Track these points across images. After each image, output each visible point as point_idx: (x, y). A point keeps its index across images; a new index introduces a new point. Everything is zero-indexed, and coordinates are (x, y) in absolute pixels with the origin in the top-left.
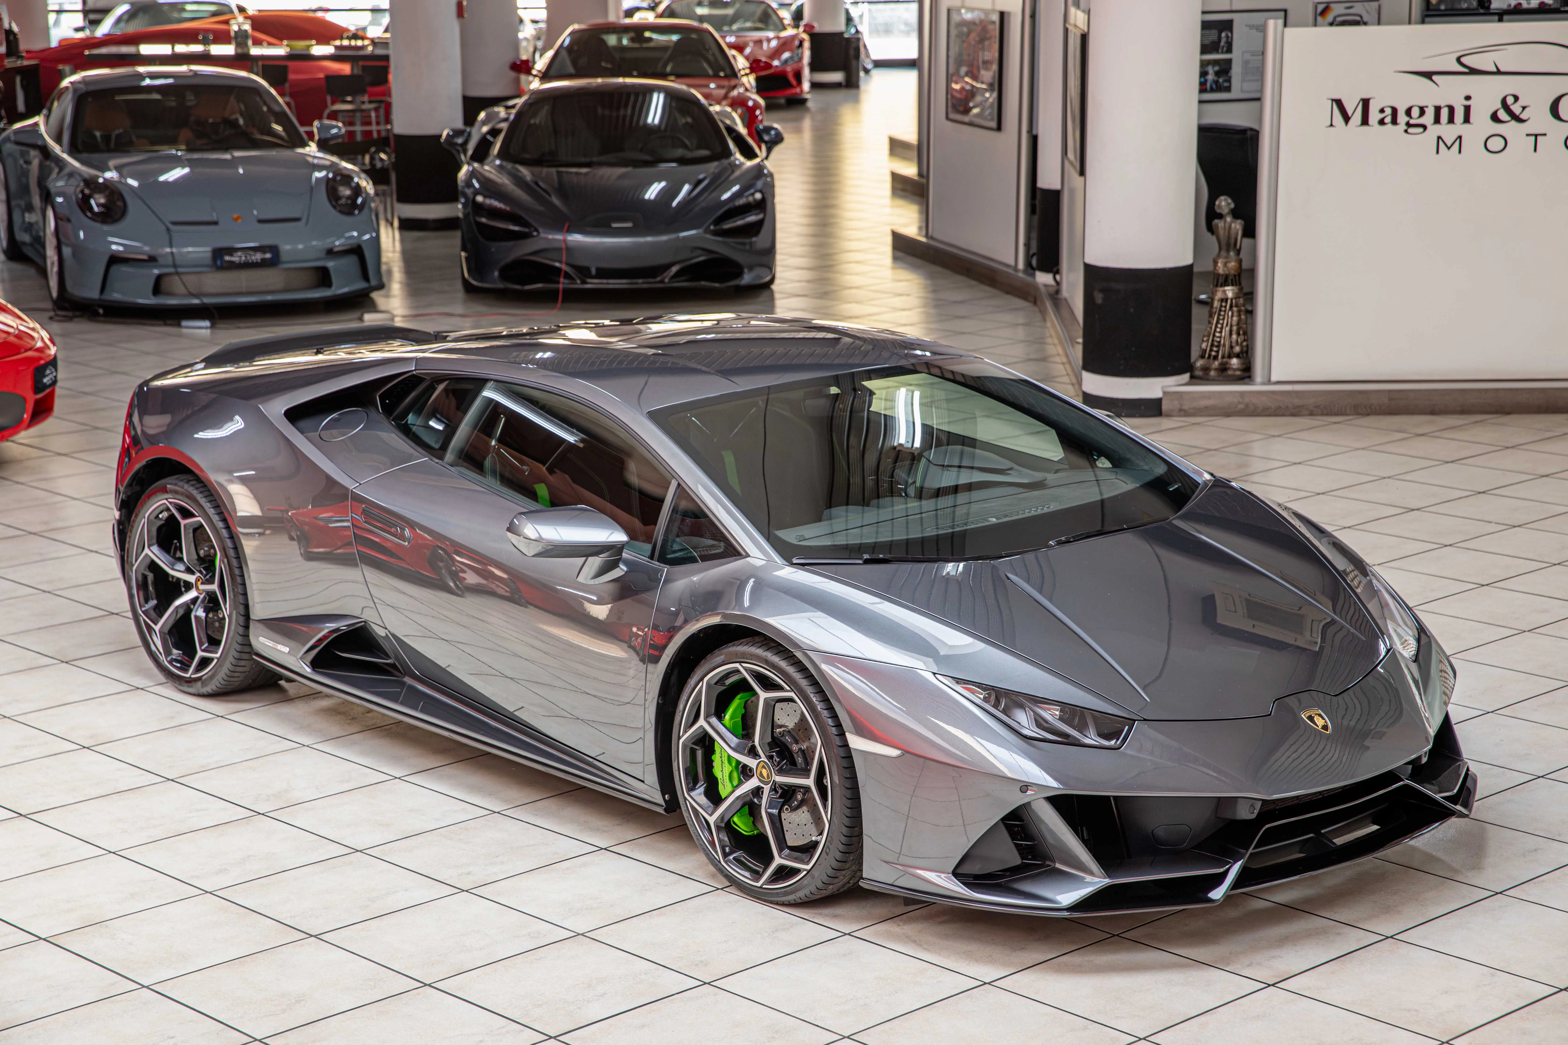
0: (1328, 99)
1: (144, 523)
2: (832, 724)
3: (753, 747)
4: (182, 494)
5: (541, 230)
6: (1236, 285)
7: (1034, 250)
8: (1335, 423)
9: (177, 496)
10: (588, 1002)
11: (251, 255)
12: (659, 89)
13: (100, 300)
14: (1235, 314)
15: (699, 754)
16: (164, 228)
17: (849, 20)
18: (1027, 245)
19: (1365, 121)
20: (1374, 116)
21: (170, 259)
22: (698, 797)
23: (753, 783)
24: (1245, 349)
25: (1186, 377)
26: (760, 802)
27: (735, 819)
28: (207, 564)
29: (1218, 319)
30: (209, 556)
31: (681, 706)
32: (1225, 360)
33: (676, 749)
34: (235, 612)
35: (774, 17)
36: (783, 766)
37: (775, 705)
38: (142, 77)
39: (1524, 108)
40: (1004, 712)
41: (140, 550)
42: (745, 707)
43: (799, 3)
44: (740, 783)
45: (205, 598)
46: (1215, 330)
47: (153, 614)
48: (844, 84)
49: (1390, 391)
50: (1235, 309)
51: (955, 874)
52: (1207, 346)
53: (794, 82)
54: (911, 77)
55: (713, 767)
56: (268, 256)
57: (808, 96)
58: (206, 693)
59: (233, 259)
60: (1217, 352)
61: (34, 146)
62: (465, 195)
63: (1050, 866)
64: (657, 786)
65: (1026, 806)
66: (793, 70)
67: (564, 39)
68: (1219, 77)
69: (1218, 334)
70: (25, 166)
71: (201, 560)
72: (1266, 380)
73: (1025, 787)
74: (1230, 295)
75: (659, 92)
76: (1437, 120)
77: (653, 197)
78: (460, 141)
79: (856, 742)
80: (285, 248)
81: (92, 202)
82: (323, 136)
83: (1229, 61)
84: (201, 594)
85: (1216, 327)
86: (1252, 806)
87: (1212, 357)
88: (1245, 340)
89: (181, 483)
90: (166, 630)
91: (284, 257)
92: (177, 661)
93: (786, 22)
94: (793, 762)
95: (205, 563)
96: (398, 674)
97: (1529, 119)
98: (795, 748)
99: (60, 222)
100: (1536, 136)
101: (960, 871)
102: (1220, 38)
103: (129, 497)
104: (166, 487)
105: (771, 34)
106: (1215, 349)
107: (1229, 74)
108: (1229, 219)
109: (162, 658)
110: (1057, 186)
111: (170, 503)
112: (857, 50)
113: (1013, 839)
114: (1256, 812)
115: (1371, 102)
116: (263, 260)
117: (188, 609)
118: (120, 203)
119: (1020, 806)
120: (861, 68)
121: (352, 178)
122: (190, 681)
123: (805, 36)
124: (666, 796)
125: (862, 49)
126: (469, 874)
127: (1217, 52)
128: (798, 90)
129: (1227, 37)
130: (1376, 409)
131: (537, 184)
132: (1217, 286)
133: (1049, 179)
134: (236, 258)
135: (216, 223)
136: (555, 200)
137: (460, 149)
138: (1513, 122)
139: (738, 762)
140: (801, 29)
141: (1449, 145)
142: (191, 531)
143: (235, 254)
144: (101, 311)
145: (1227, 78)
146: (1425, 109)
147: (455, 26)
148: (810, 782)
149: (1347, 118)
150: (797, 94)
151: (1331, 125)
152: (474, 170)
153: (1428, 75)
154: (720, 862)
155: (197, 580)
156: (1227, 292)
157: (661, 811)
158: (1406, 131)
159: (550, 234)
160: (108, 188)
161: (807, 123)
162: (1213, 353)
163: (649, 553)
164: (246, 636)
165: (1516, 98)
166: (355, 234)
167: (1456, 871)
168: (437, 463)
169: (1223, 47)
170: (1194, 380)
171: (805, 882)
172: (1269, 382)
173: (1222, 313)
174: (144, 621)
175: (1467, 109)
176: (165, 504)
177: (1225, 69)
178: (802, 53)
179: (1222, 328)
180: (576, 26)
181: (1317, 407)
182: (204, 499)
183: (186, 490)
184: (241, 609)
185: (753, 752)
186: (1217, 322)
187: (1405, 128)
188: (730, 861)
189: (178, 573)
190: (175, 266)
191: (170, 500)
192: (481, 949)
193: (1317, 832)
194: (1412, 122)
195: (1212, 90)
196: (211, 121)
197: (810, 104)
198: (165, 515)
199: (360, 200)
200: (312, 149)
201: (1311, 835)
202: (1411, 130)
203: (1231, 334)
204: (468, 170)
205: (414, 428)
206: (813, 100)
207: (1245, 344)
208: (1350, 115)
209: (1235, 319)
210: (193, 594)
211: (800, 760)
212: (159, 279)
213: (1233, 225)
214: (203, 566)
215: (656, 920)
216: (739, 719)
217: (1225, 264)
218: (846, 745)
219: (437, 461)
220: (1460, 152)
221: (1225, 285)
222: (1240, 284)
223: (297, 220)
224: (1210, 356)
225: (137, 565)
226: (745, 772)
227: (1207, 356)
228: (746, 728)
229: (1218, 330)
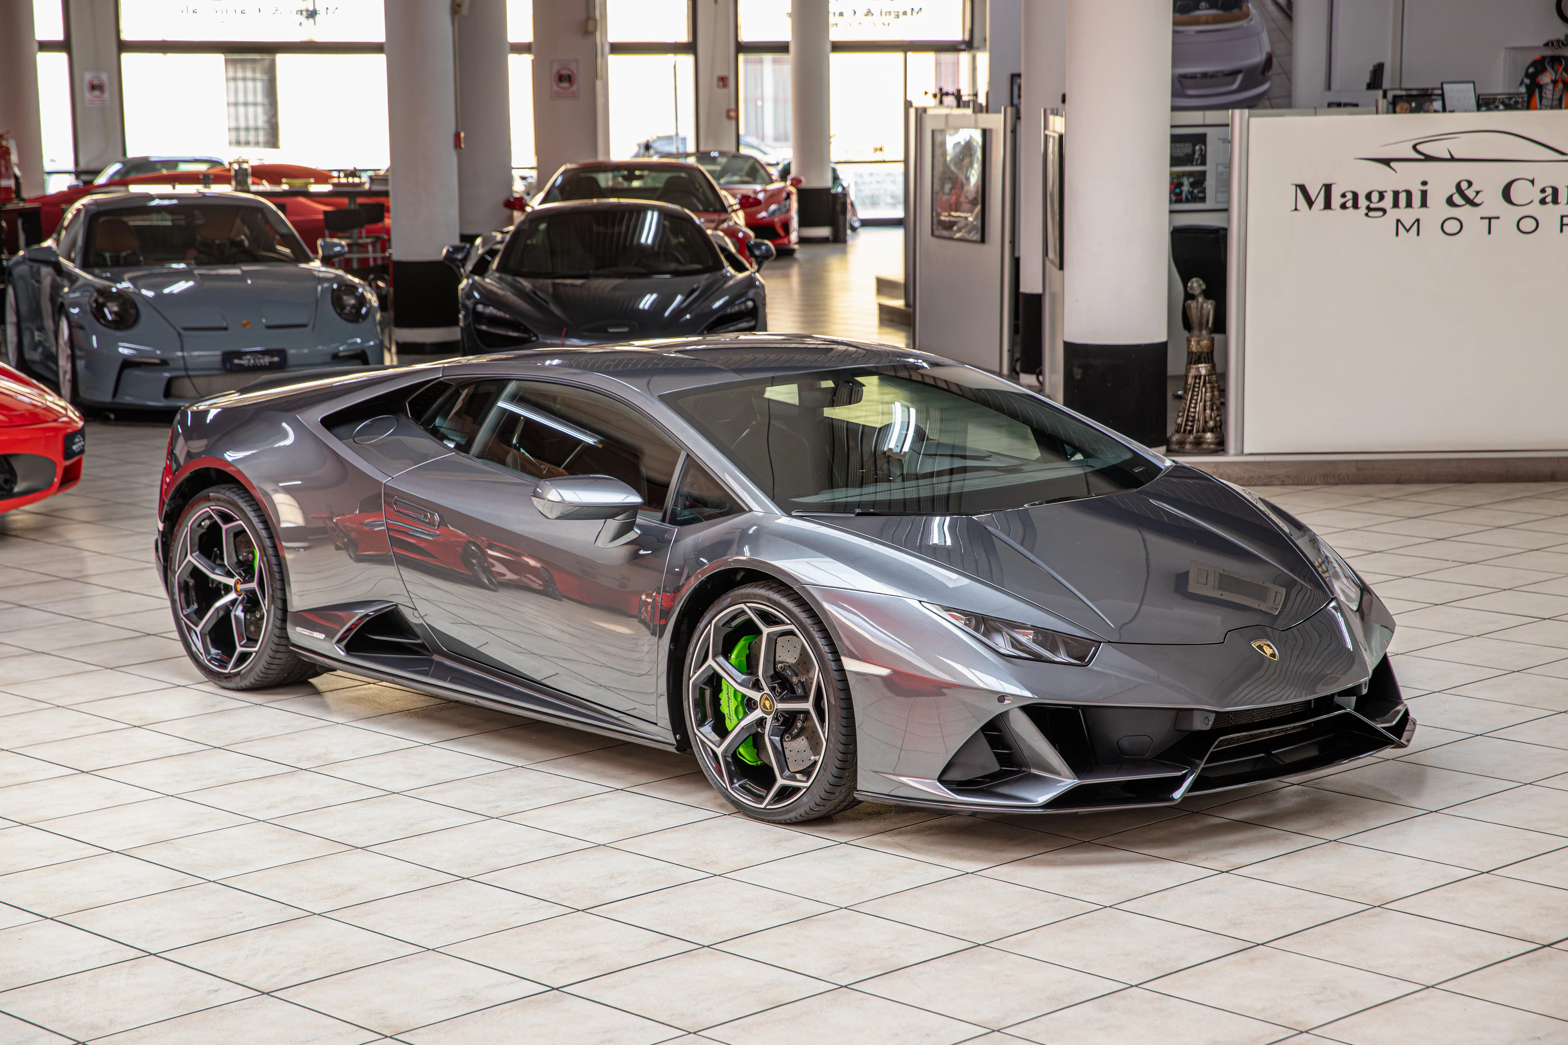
0: (1292, 184)
1: (187, 532)
2: (828, 651)
3: (758, 681)
4: (224, 501)
5: (540, 336)
6: (1209, 363)
7: (1017, 355)
8: (1305, 491)
9: (219, 503)
10: (611, 887)
11: (259, 358)
12: (653, 208)
13: (112, 403)
14: (1209, 390)
15: (708, 693)
16: (175, 333)
17: (836, 179)
18: (1011, 351)
19: (1328, 205)
20: (1336, 201)
21: (182, 362)
22: (706, 733)
23: (757, 714)
24: (1219, 424)
25: (1163, 449)
26: (763, 731)
27: (741, 750)
28: (246, 569)
29: (1192, 395)
30: (248, 560)
31: (691, 650)
32: (1199, 434)
33: (686, 688)
34: (273, 606)
35: (762, 172)
36: (784, 696)
37: (777, 639)
38: (152, 198)
39: (1478, 193)
40: (983, 635)
41: (183, 557)
42: (749, 648)
43: (786, 162)
44: (746, 715)
45: (244, 598)
46: (1190, 406)
47: (194, 617)
48: (831, 238)
49: (1357, 461)
50: (1208, 385)
51: (940, 780)
52: (1182, 421)
53: (782, 233)
54: (897, 236)
55: (720, 705)
56: (276, 359)
57: (796, 247)
58: (244, 686)
59: (242, 362)
60: (1192, 426)
61: (47, 263)
62: (465, 307)
63: (1026, 772)
64: (669, 727)
65: (1004, 716)
66: (780, 220)
67: (556, 178)
68: (1194, 188)
69: (1192, 410)
70: (36, 285)
71: (240, 563)
72: (1239, 452)
73: (1002, 697)
74: (1203, 372)
75: (653, 210)
76: (1396, 205)
77: (647, 307)
78: (460, 256)
79: (850, 665)
80: (292, 352)
81: (106, 311)
82: (327, 253)
83: (1204, 173)
84: (240, 596)
85: (1191, 402)
86: (1207, 718)
87: (1187, 432)
88: (1218, 416)
89: (223, 491)
90: (207, 631)
91: (291, 361)
92: (216, 659)
93: (774, 178)
94: (793, 691)
95: (244, 566)
96: (426, 653)
97: (1483, 202)
98: (795, 680)
99: (75, 331)
100: (1490, 219)
101: (945, 778)
102: (1194, 152)
103: (172, 510)
104: (209, 496)
105: (758, 187)
106: (1190, 423)
107: (1204, 185)
108: (1200, 299)
109: (204, 658)
110: (1038, 290)
111: (212, 510)
112: (844, 205)
113: (992, 748)
114: (1211, 723)
115: (1333, 187)
116: (271, 363)
117: (227, 609)
118: (133, 311)
119: (997, 716)
120: (848, 225)
121: (357, 289)
122: (228, 677)
123: (793, 190)
124: (678, 736)
125: (849, 207)
126: (497, 807)
127: (1192, 165)
128: (786, 241)
129: (1201, 150)
130: (1344, 478)
131: (535, 293)
132: (1191, 364)
133: (1030, 284)
134: (244, 362)
135: (226, 329)
136: (553, 308)
137: (460, 264)
138: (1468, 206)
139: (744, 696)
140: (789, 182)
141: (1408, 228)
142: (232, 535)
143: (244, 357)
144: (112, 416)
145: (1201, 189)
146: (1385, 194)
147: (451, 158)
148: (809, 706)
149: (1310, 203)
150: (785, 244)
151: (1296, 209)
152: (474, 282)
153: (1387, 162)
154: (727, 789)
155: (236, 583)
156: (1201, 369)
157: (672, 749)
158: (1367, 215)
159: (549, 339)
160: (121, 296)
161: (795, 273)
162: (1189, 428)
163: (661, 518)
164: (284, 629)
165: (1470, 184)
166: (359, 340)
167: (1397, 798)
168: (464, 456)
169: (1198, 159)
170: (1170, 454)
171: (805, 799)
172: (1242, 453)
173: (1196, 389)
174: (186, 624)
175: (1424, 194)
176: (208, 511)
177: (1199, 180)
178: (790, 205)
179: (1196, 404)
180: (569, 166)
181: (1288, 477)
182: (245, 504)
183: (228, 497)
184: (279, 603)
185: (757, 686)
186: (1192, 398)
187: (1366, 211)
188: (736, 788)
189: (218, 577)
190: (186, 369)
191: (212, 508)
192: (512, 855)
193: (1268, 752)
194: (1372, 206)
195: (1188, 201)
196: (217, 242)
197: (797, 255)
198: (207, 523)
199: (364, 310)
200: (316, 265)
201: (1262, 755)
202: (1371, 214)
203: (1205, 410)
204: (468, 283)
205: (442, 430)
206: (800, 253)
207: (1218, 418)
208: (1313, 200)
209: (1208, 394)
210: (232, 596)
211: (799, 691)
212: (170, 381)
213: (1205, 305)
214: (241, 569)
215: (669, 835)
216: (744, 659)
217: (1198, 342)
218: (841, 670)
219: (464, 454)
220: (1418, 234)
221: (1199, 363)
222: (1213, 362)
223: (304, 326)
224: (1185, 430)
225: (179, 572)
226: (749, 705)
227: (1182, 430)
228: (750, 665)
229: (1193, 405)
